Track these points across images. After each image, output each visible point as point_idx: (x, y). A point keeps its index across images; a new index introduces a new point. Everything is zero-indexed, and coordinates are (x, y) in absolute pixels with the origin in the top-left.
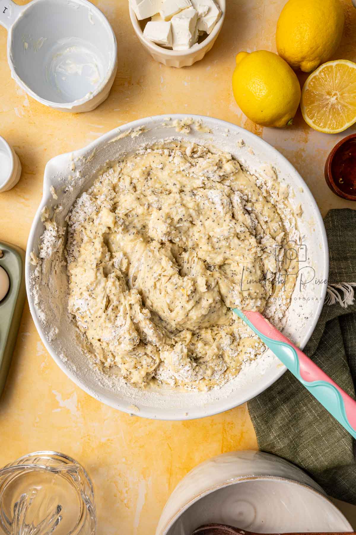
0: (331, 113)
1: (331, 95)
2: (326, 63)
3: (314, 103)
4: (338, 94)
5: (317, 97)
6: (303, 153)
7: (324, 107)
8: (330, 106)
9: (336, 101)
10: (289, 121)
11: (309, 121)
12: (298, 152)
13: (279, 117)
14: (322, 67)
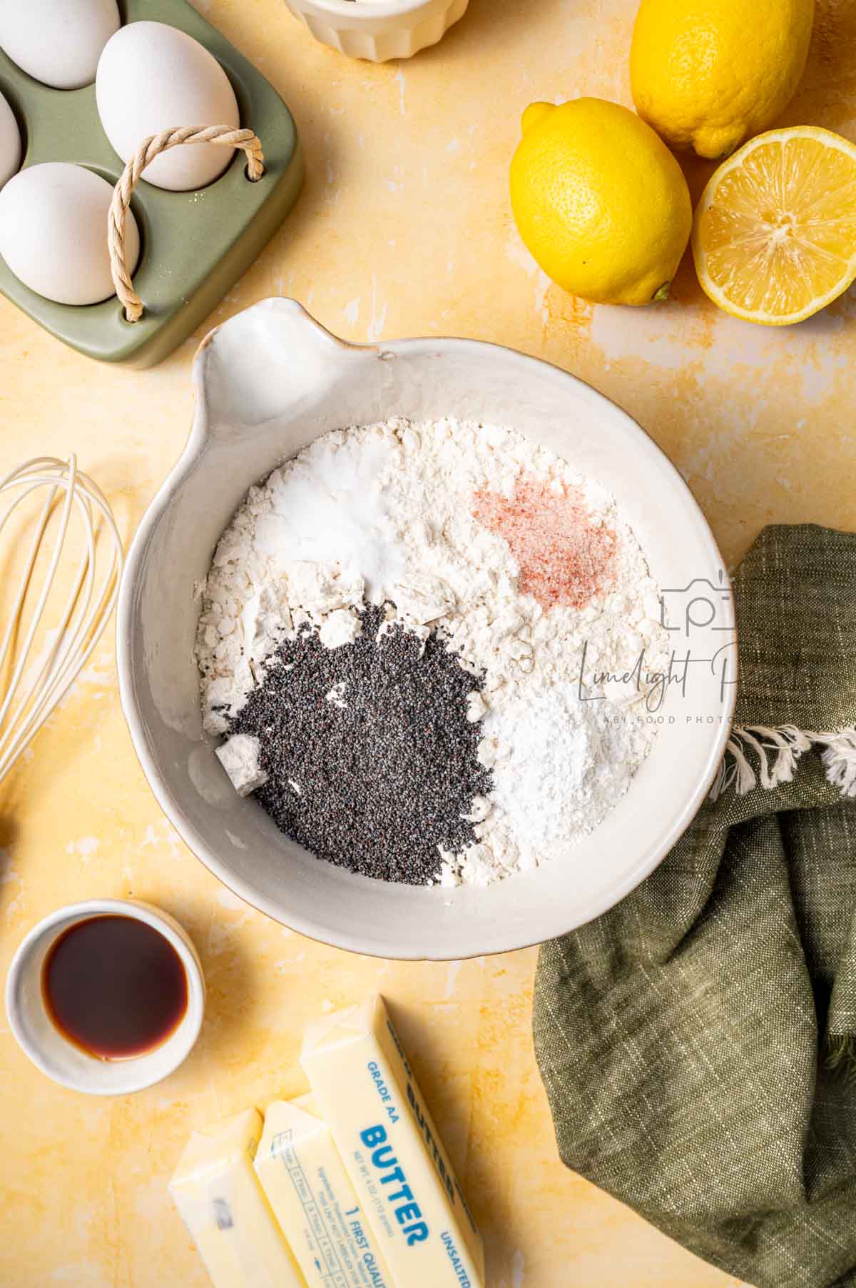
0: (774, 270)
1: (775, 221)
2: (764, 134)
3: (730, 243)
4: (794, 222)
5: (737, 226)
6: (698, 376)
7: (756, 254)
8: (770, 251)
9: (788, 237)
10: (657, 291)
11: (712, 288)
12: (684, 373)
13: (631, 279)
14: (751, 147)
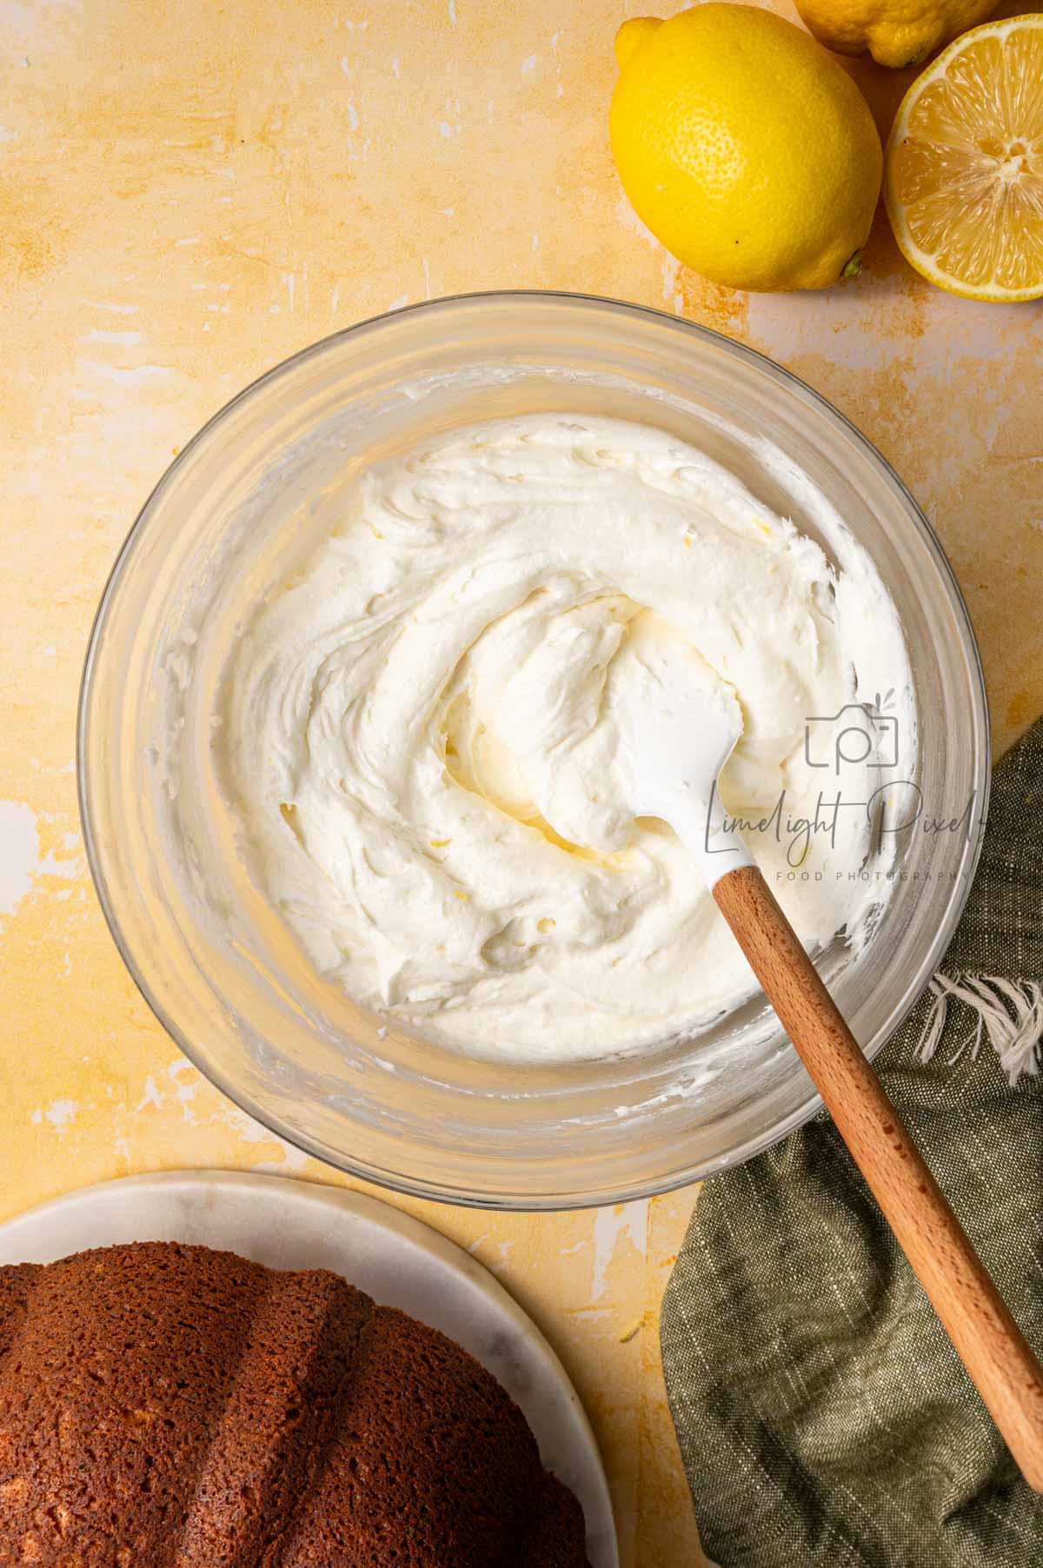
0: (1006, 223)
1: (1001, 151)
2: (973, 30)
3: (937, 190)
4: (1029, 150)
5: (945, 164)
6: (907, 378)
7: (977, 203)
8: (997, 195)
9: (1021, 174)
10: (847, 263)
11: (923, 261)
12: (886, 375)
13: (806, 255)
14: (955, 49)
